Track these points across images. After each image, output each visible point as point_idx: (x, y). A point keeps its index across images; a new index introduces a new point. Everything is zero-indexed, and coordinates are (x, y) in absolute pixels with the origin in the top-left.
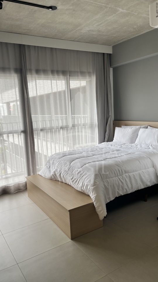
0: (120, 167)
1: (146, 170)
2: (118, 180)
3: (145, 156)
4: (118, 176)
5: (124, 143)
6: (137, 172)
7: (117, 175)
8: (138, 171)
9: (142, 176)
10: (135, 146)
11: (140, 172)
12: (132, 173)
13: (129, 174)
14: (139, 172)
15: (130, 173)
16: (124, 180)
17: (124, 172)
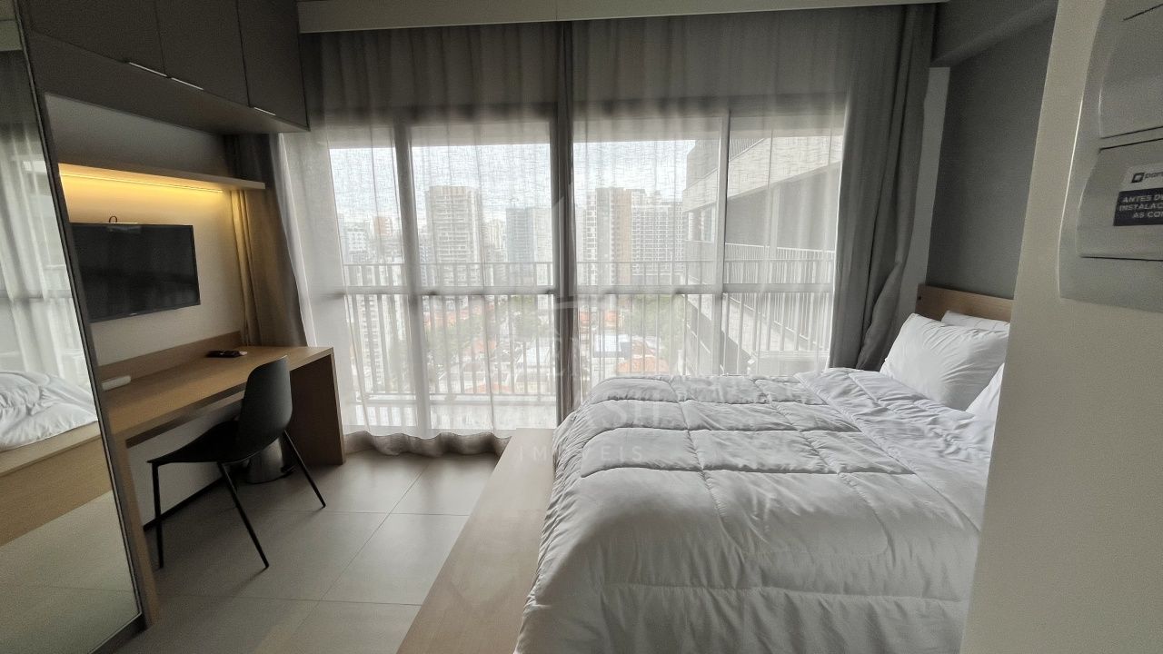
0: (738, 542)
1: (935, 602)
2: (703, 606)
3: (955, 517)
4: (711, 585)
5: (920, 390)
6: (856, 599)
7: (704, 581)
8: (862, 593)
9: (888, 628)
10: (952, 425)
11: (880, 603)
12: (810, 596)
13: (793, 594)
14: (871, 599)
15: (796, 588)
16: (748, 617)
17: (755, 577)
